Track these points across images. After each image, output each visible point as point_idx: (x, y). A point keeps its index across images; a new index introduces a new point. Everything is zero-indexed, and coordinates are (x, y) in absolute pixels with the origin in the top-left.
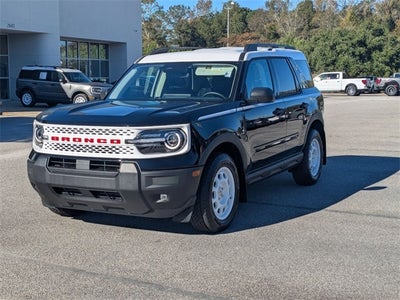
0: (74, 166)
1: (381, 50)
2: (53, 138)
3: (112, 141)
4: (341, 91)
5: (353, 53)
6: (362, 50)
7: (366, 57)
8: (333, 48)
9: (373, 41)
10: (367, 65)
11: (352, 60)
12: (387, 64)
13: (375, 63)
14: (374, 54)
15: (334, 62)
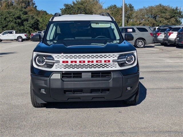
0: (81, 77)
1: (27, 21)
2: (63, 62)
3: (105, 61)
4: (15, 40)
5: (15, 22)
6: (20, 21)
7: (21, 24)
8: (5, 19)
9: (24, 17)
10: (22, 28)
11: (15, 25)
12: (31, 27)
13: (26, 27)
14: (24, 23)
15: (6, 26)
